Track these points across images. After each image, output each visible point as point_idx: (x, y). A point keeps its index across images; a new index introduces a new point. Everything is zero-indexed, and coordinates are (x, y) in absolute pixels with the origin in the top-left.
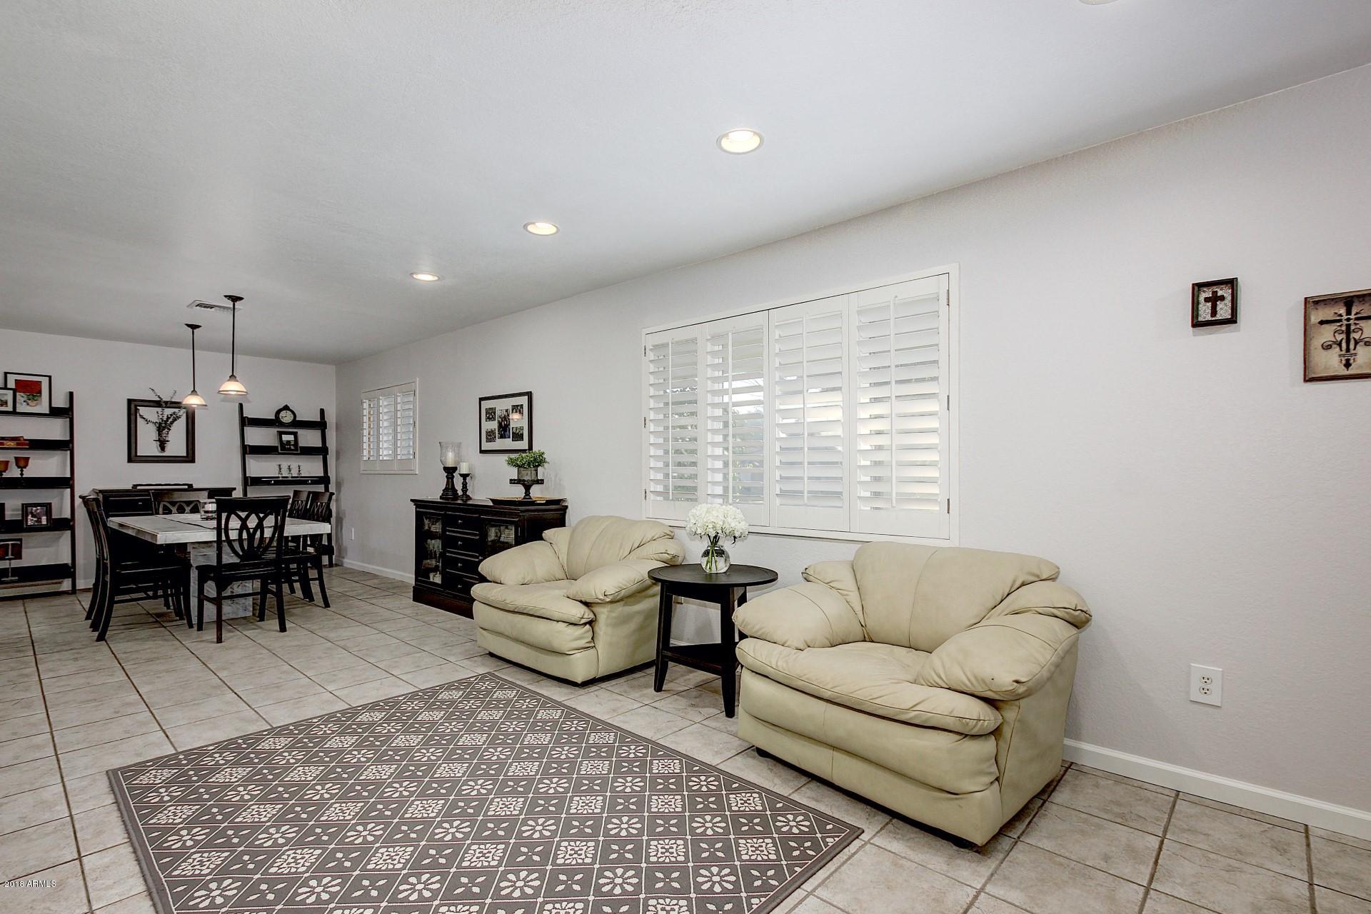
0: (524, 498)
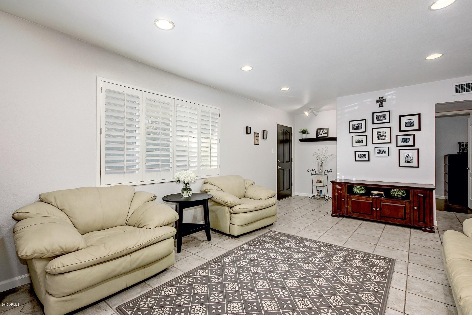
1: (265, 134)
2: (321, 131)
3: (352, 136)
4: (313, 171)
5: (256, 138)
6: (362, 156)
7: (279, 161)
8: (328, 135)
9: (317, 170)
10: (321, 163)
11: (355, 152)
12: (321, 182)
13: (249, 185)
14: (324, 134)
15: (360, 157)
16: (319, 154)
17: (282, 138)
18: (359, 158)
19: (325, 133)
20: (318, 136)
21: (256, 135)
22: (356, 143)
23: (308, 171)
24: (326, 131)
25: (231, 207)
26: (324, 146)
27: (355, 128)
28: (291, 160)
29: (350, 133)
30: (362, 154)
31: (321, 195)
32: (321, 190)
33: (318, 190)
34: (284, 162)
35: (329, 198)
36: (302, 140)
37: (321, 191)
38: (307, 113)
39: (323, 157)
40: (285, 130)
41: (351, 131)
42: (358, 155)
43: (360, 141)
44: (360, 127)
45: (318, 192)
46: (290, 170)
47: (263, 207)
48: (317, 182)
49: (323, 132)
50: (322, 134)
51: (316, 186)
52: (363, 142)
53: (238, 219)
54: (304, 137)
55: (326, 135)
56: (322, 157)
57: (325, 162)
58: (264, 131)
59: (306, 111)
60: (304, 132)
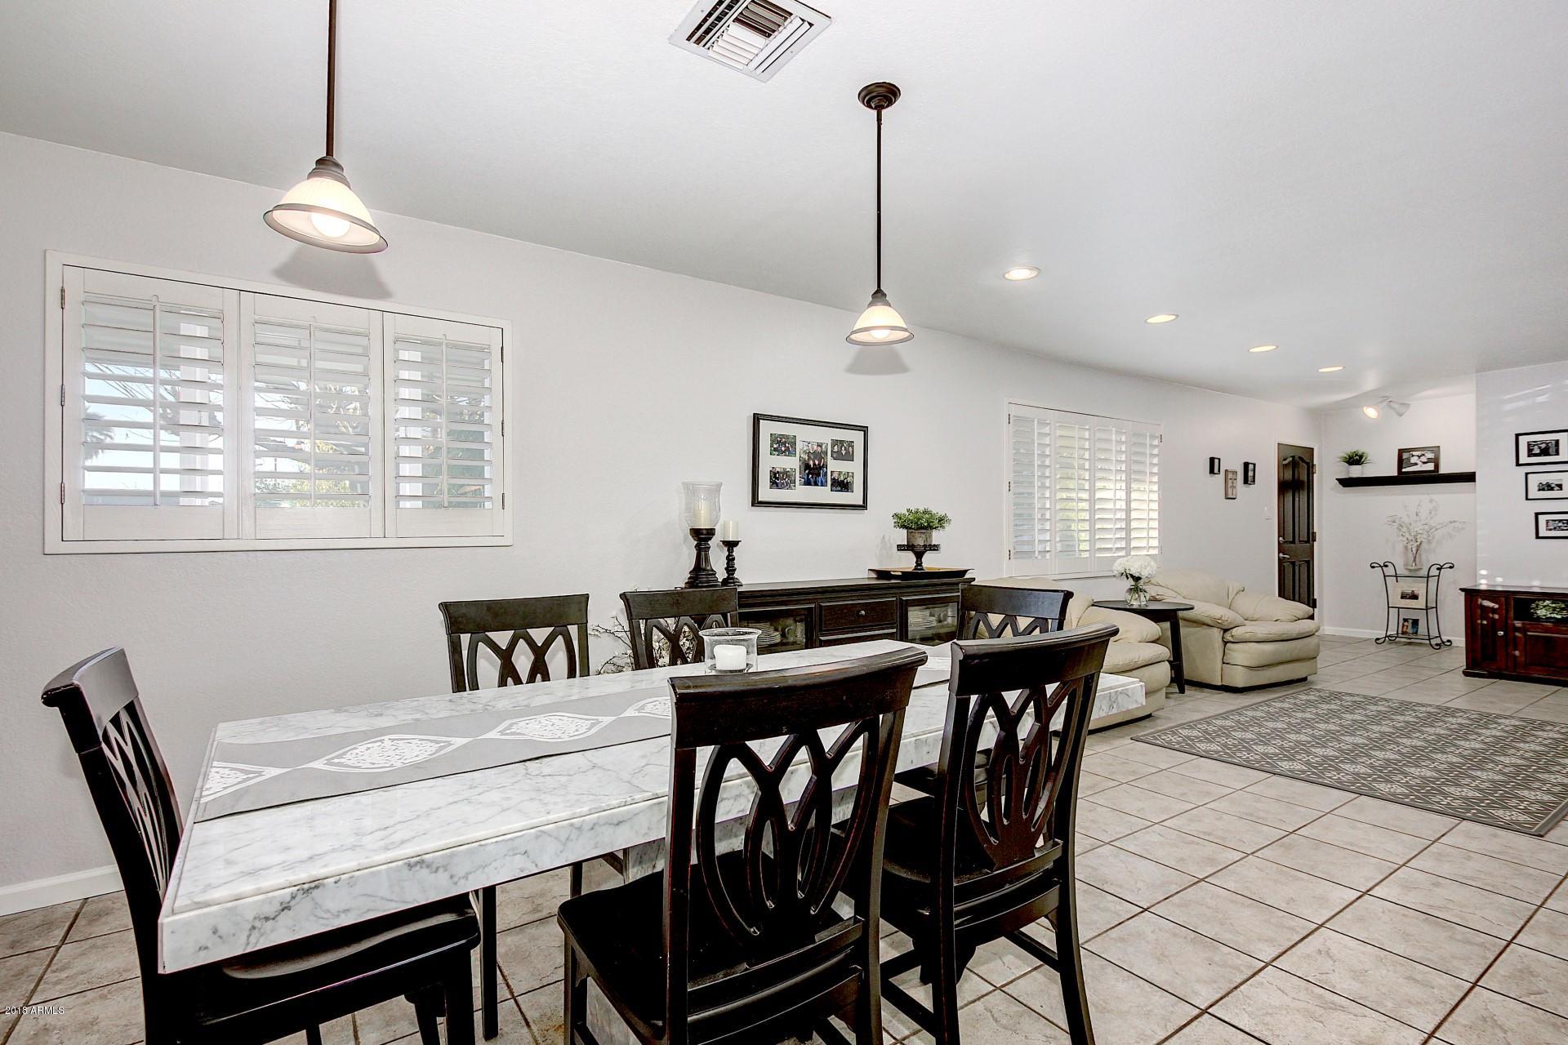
0: (915, 569)
1: (1248, 473)
2: (1413, 456)
3: (1527, 474)
4: (1386, 566)
5: (1230, 484)
6: (1561, 524)
7: (1281, 539)
8: (1437, 466)
9: (1402, 564)
10: (1416, 544)
11: (1537, 515)
12: (1414, 597)
13: (1235, 592)
14: (1424, 463)
15: (1552, 527)
16: (1406, 520)
17: (1288, 475)
18: (1551, 530)
19: (1429, 461)
20: (1404, 470)
21: (1230, 476)
22: (1539, 490)
23: (1373, 567)
24: (1431, 455)
25: (1225, 631)
26: (1425, 498)
27: (1537, 451)
28: (1311, 537)
29: (1518, 464)
30: (1560, 521)
31: (1416, 633)
32: (1418, 620)
33: (1405, 620)
34: (1293, 542)
35: (1443, 642)
36: (1347, 482)
37: (1415, 623)
38: (1371, 412)
39: (1421, 527)
40: (1296, 458)
41: (1524, 459)
42: (1548, 521)
43: (1553, 485)
44: (1552, 450)
45: (1406, 624)
46: (1309, 564)
47: (1294, 636)
48: (1402, 597)
49: (1419, 457)
50: (1416, 464)
51: (1399, 608)
52: (1561, 489)
53: (1242, 655)
54: (1356, 472)
55: (1430, 467)
56: (1418, 527)
57: (1429, 542)
58: (1246, 465)
59: (1368, 406)
60: (1355, 459)
